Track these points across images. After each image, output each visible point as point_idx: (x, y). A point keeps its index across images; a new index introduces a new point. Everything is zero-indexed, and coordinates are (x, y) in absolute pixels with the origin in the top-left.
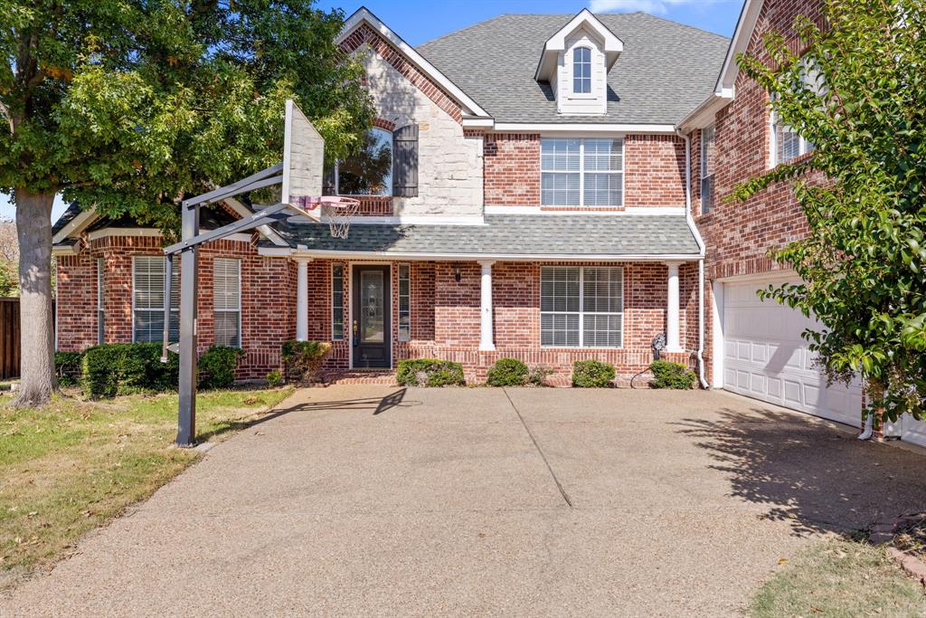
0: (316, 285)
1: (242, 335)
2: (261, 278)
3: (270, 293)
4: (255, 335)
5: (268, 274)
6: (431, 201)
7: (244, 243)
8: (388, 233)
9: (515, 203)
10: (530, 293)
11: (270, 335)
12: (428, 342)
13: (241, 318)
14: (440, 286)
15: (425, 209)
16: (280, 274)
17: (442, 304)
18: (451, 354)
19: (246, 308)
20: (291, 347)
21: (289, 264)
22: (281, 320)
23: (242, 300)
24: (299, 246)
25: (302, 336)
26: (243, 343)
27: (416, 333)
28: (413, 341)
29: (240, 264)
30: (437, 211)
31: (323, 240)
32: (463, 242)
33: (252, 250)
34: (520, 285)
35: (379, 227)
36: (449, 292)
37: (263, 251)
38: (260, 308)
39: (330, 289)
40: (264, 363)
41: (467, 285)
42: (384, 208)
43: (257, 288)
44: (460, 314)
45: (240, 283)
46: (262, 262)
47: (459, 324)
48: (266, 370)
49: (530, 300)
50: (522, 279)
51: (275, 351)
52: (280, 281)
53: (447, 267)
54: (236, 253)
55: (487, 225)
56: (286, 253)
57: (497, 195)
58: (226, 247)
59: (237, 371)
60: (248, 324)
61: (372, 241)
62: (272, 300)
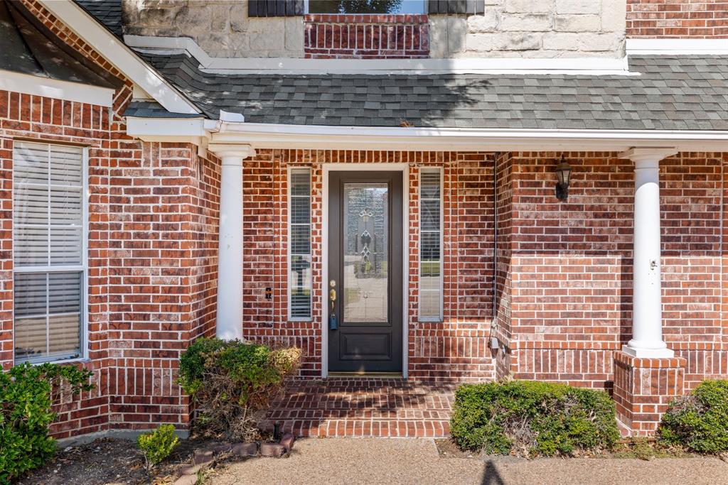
0: (259, 212)
1: (90, 328)
2: (135, 191)
3: (157, 227)
4: (120, 326)
5: (152, 182)
6: (511, 23)
7: (96, 109)
8: (424, 90)
9: (682, 31)
10: (716, 223)
11: (155, 326)
12: (479, 323)
13: (86, 286)
14: (523, 211)
15: (497, 41)
16: (179, 182)
17: (527, 249)
18: (545, 357)
19: (99, 263)
20: (203, 361)
21: (201, 161)
22: (181, 290)
23: (91, 245)
24: (224, 114)
25: (230, 328)
26: (90, 346)
27: (454, 306)
28: (451, 322)
29: (86, 158)
30: (525, 45)
31: (278, 105)
32: (600, 108)
33: (114, 127)
34: (694, 208)
35: (401, 80)
36: (540, 223)
37: (137, 127)
38: (132, 262)
39: (285, 219)
40: (140, 392)
41: (580, 208)
42: (408, 42)
43: (125, 216)
44: (565, 269)
45: (86, 205)
46: (138, 155)
47: (563, 292)
48: (146, 409)
49: (716, 239)
50: (698, 195)
51: (166, 364)
52: (180, 200)
53: (537, 169)
54: (76, 132)
55: (638, 74)
56: (192, 130)
57: (646, 15)
58: (46, 116)
59: (74, 415)
60: (102, 299)
61: (389, 106)
62: (160, 245)
